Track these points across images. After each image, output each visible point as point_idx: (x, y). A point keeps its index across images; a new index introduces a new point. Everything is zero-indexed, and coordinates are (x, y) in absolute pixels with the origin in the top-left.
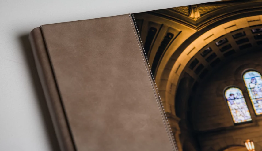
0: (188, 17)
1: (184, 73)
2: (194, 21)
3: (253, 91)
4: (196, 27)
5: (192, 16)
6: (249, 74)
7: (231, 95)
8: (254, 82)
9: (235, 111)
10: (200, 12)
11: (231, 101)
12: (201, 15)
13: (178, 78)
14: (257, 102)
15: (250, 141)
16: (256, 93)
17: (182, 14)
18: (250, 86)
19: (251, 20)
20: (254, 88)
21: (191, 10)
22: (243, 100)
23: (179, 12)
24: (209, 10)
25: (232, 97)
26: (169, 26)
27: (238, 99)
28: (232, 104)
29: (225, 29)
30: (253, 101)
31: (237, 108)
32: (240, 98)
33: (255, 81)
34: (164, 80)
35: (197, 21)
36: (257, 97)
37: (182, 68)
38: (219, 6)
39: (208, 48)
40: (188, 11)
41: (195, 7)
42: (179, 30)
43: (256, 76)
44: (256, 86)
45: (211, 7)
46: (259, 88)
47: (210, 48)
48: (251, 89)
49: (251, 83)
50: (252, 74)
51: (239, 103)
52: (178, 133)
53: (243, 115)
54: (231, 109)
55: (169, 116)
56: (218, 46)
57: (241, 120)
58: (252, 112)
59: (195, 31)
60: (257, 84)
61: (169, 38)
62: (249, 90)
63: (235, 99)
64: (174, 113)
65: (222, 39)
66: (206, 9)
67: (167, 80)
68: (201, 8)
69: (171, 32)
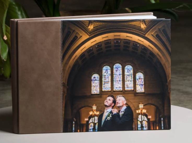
0: (87, 28)
1: (77, 61)
2: (89, 31)
3: (105, 77)
4: (89, 35)
5: (89, 27)
6: (106, 67)
7: (94, 78)
8: (106, 72)
9: (93, 87)
10: (94, 26)
11: (93, 81)
12: (94, 28)
13: (73, 63)
14: (105, 84)
15: (95, 105)
16: (105, 78)
17: (85, 25)
18: (104, 74)
20: (105, 76)
21: (90, 24)
22: (99, 82)
23: (84, 24)
24: (98, 25)
25: (94, 79)
26: (77, 32)
27: (97, 80)
28: (93, 83)
29: (103, 38)
30: (103, 83)
31: (95, 85)
32: (98, 80)
33: (107, 72)
34: (66, 63)
35: (91, 31)
36: (106, 81)
37: (76, 58)
38: (103, 24)
39: (91, 48)
40: (88, 24)
41: (92, 22)
42: (81, 35)
43: (108, 69)
44: (107, 75)
45: (99, 24)
46: (108, 76)
47: (92, 48)
48: (104, 76)
49: (105, 72)
50: (107, 67)
51: (96, 83)
52: (65, 95)
53: (96, 90)
54: (92, 86)
55: (64, 85)
56: (96, 48)
57: (95, 93)
58: (101, 89)
59: (88, 37)
60: (108, 73)
61: (76, 39)
62: (103, 76)
63: (95, 80)
64: (66, 84)
65: (99, 44)
66: (97, 24)
67: (68, 64)
68: (95, 23)
69: (77, 35)
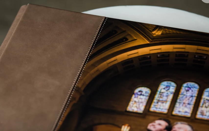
0: (150, 32)
1: (115, 66)
2: (153, 36)
3: (161, 95)
4: (151, 40)
5: (154, 32)
6: (167, 83)
8: (166, 89)
9: (134, 102)
10: (163, 32)
11: (136, 95)
12: (162, 34)
13: (107, 67)
14: (157, 103)
15: (128, 126)
16: (162, 96)
17: (148, 29)
18: (161, 90)
19: (201, 49)
20: (163, 93)
21: (157, 29)
23: (146, 28)
24: (171, 33)
25: (139, 93)
26: (130, 33)
27: (143, 95)
28: (135, 97)
29: (174, 48)
30: (155, 101)
31: (137, 101)
32: (146, 96)
33: (168, 88)
34: (94, 65)
35: (155, 37)
36: (161, 99)
37: (116, 62)
38: (182, 33)
39: (148, 56)
40: (153, 28)
41: (162, 28)
42: (135, 38)
43: (172, 85)
44: (167, 92)
45: (174, 31)
46: (167, 94)
47: (150, 56)
48: (160, 92)
49: (164, 89)
50: (170, 84)
51: (141, 99)
52: (74, 102)
53: (138, 107)
54: (132, 100)
55: (77, 89)
56: (158, 57)
57: (133, 110)
58: (147, 108)
59: (148, 42)
60: (169, 91)
61: (124, 40)
62: (158, 93)
63: (141, 95)
64: (82, 89)
65: (165, 54)
66: (170, 32)
67: (96, 66)
68: (166, 29)
69: (128, 37)
